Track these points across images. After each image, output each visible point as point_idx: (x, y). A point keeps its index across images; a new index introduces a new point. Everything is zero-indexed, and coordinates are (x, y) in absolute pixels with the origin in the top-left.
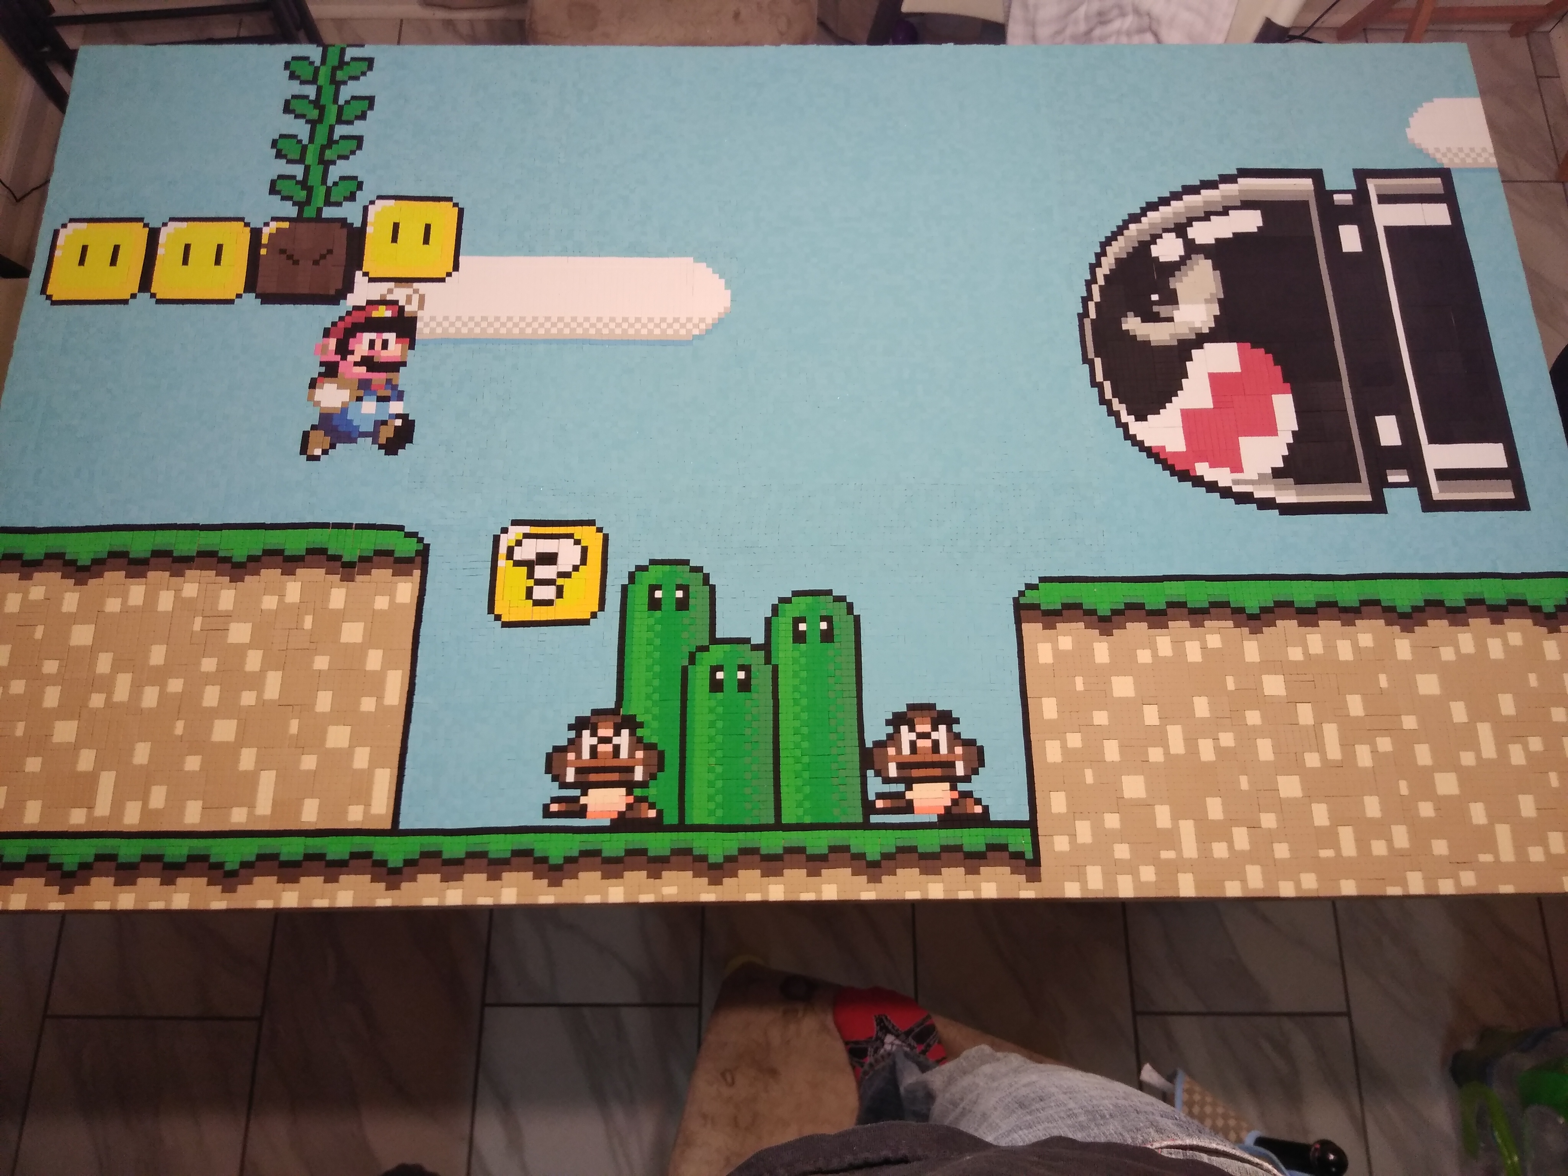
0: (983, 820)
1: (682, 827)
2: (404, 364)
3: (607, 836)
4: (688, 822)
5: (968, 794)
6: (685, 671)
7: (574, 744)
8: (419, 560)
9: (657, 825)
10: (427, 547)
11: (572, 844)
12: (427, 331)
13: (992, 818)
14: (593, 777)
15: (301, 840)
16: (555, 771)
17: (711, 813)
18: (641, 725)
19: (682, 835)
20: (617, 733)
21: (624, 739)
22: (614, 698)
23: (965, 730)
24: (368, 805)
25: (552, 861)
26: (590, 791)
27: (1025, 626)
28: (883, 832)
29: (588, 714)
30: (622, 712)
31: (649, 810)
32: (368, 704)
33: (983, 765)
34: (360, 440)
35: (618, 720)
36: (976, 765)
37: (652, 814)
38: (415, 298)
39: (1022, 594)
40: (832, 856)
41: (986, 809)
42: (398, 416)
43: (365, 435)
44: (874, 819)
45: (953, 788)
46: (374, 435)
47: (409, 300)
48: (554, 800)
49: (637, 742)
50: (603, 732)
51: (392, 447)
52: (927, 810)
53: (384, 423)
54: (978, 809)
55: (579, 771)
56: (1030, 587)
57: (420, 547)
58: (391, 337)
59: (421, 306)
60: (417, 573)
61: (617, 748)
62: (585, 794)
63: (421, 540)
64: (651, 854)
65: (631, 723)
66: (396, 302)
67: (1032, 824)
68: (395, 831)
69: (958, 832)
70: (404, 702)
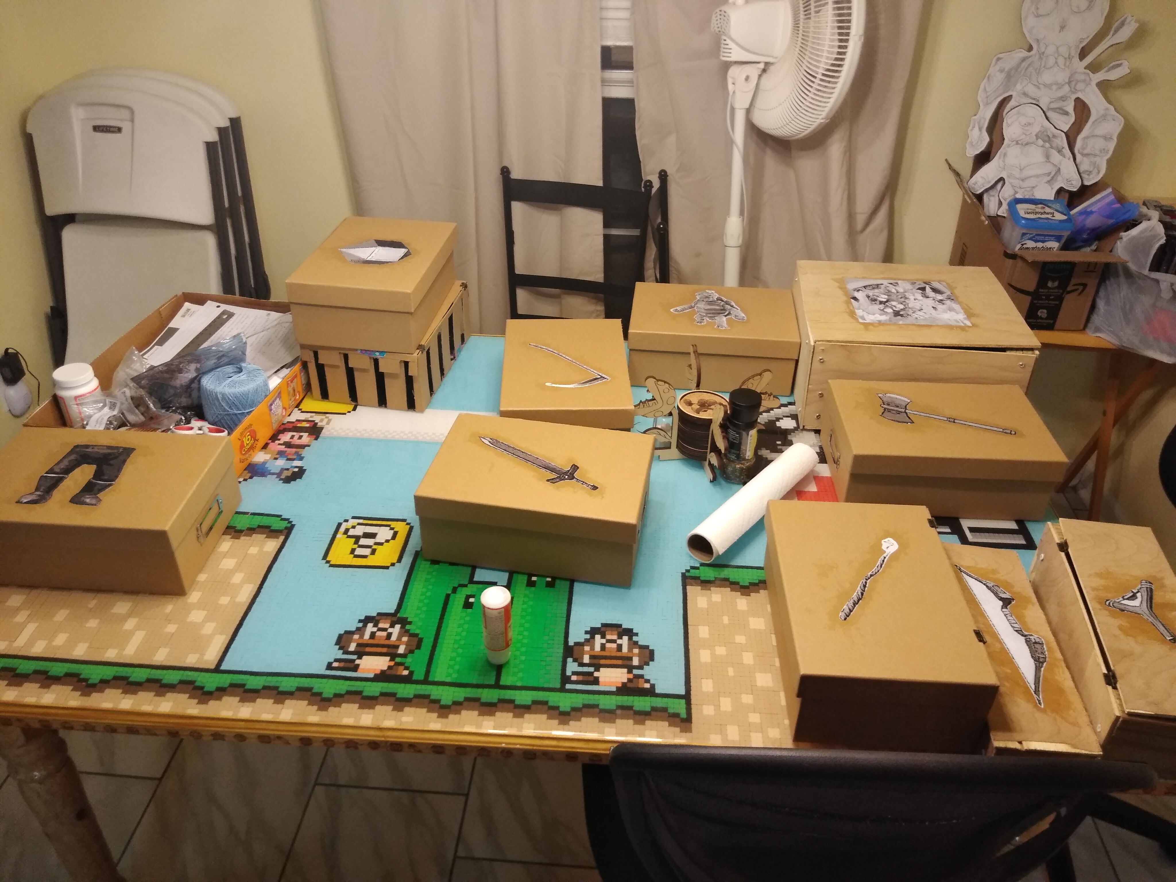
0: (651, 692)
1: (426, 681)
2: (309, 446)
3: (369, 683)
4: (431, 679)
5: (642, 676)
6: (448, 597)
7: (360, 631)
8: (286, 532)
9: (408, 680)
10: (293, 526)
11: (342, 687)
12: (327, 433)
13: (658, 691)
14: (368, 649)
15: (148, 671)
16: (342, 644)
17: (449, 675)
18: (410, 623)
19: (424, 687)
20: (392, 626)
21: (396, 630)
22: (395, 607)
23: (642, 640)
24: (202, 654)
25: (325, 695)
26: (364, 657)
27: (689, 588)
28: (574, 695)
29: (375, 614)
30: (399, 615)
31: (404, 671)
32: (224, 600)
33: (653, 660)
34: (269, 476)
35: (395, 619)
36: (647, 660)
37: (406, 673)
38: (326, 420)
39: (688, 571)
40: (533, 707)
41: (653, 686)
42: (296, 467)
43: (273, 474)
44: (568, 686)
45: (630, 672)
46: (279, 475)
47: (322, 421)
48: (336, 660)
49: (404, 632)
50: (381, 625)
51: (287, 480)
52: (610, 684)
53: (288, 469)
54: (647, 686)
55: (359, 645)
56: (693, 568)
57: (289, 525)
58: (305, 435)
59: (328, 423)
60: (282, 538)
61: (389, 635)
62: (360, 658)
63: (290, 522)
64: (398, 696)
65: (404, 622)
66: (314, 421)
67: (687, 697)
68: (217, 670)
69: (631, 698)
70: (250, 601)
